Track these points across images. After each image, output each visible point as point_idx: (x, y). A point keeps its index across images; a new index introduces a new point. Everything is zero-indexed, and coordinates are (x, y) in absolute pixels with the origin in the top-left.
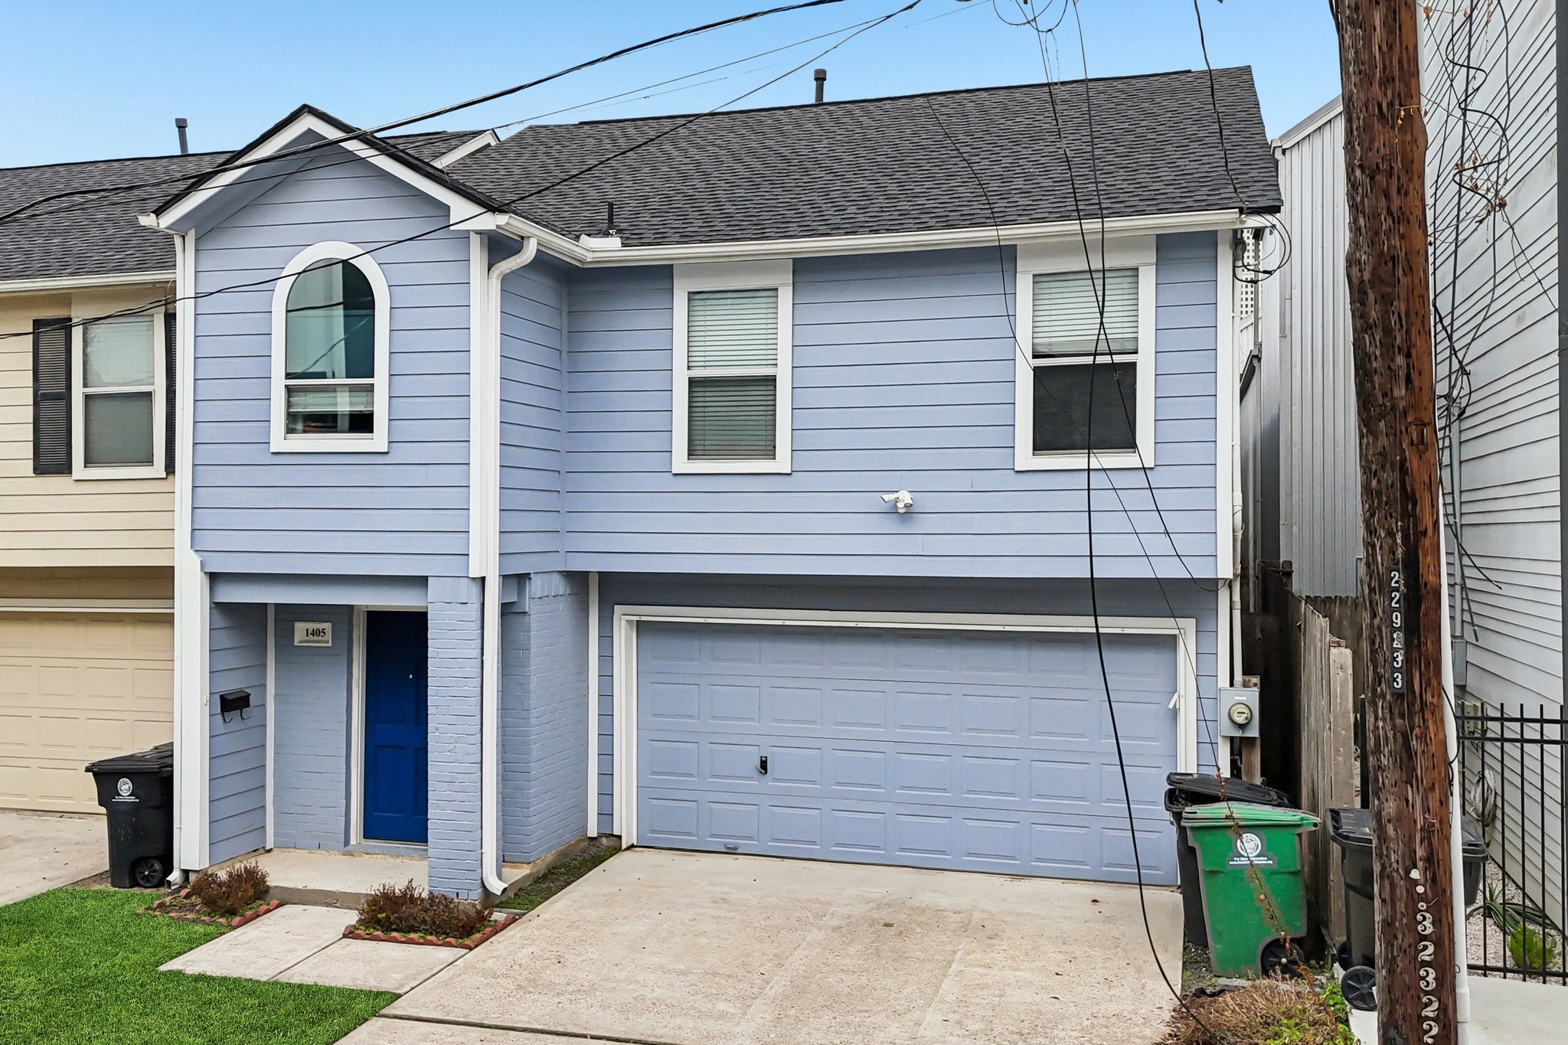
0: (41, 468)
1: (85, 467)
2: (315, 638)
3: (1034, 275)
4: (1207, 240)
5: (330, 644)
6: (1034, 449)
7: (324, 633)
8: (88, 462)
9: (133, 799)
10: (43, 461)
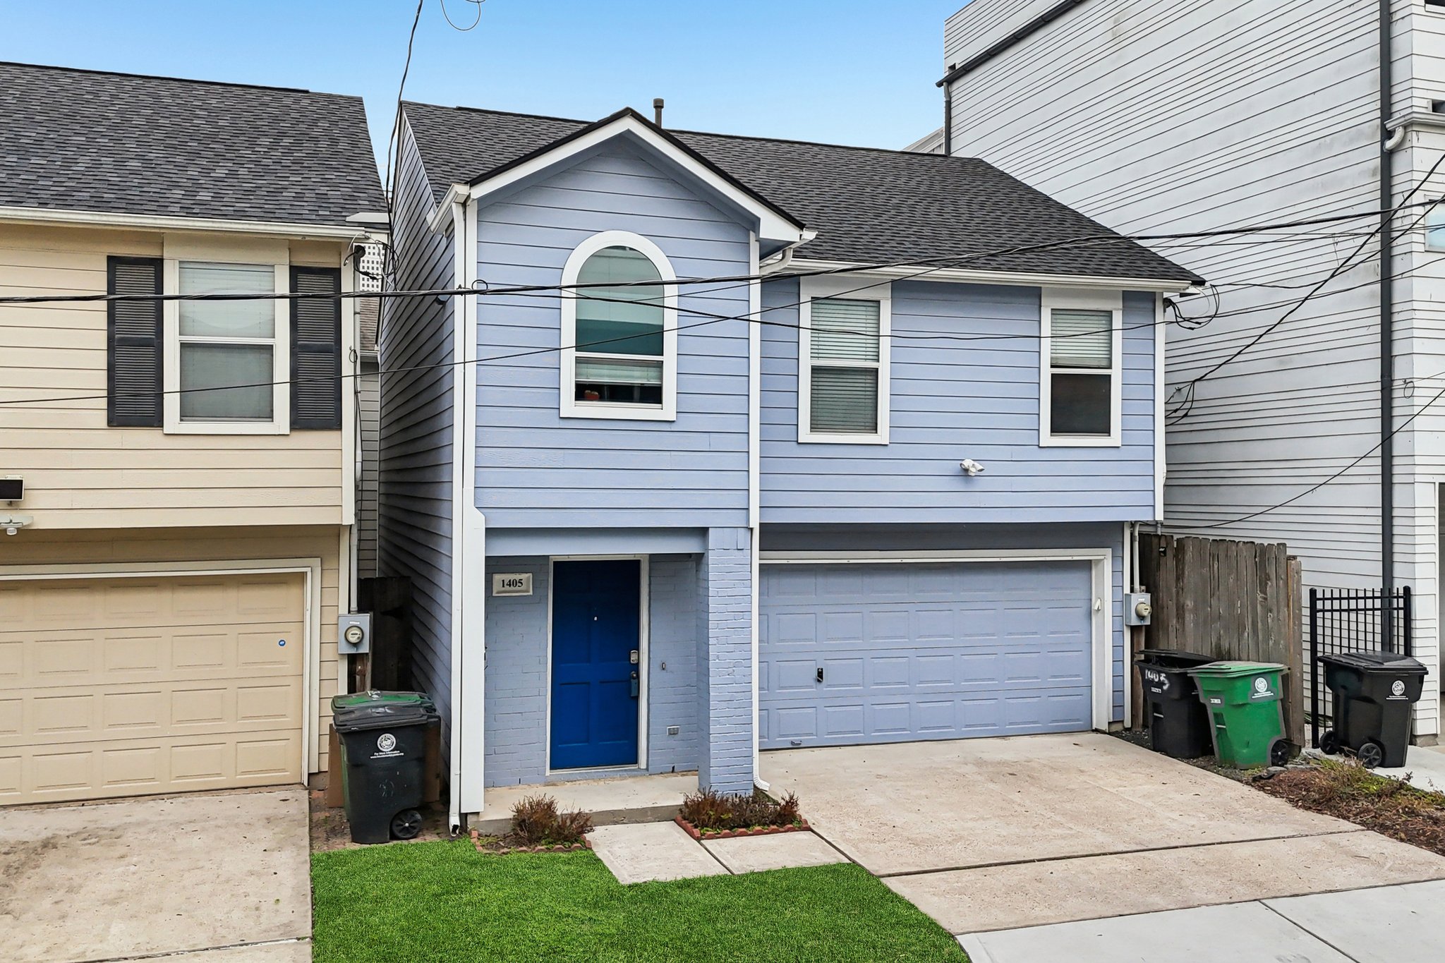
0: (117, 420)
1: (181, 420)
2: (512, 588)
3: (1052, 309)
4: (1149, 298)
5: (531, 593)
6: (1051, 432)
7: (521, 583)
8: (185, 415)
9: (397, 753)
10: (120, 411)
